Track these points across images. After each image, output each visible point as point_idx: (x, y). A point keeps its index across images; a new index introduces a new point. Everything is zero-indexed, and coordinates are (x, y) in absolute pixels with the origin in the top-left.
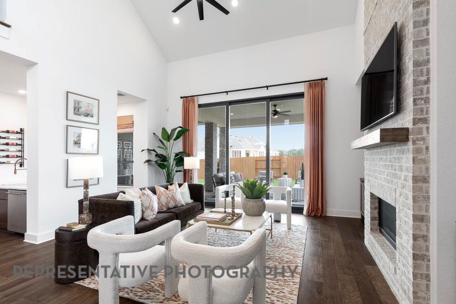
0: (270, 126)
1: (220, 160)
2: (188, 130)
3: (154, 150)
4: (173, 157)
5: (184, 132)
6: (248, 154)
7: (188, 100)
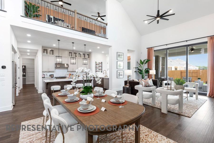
0: (188, 55)
1: (161, 72)
2: (150, 60)
3: (138, 68)
4: (144, 70)
5: (148, 61)
6: (176, 69)
7: (150, 49)
